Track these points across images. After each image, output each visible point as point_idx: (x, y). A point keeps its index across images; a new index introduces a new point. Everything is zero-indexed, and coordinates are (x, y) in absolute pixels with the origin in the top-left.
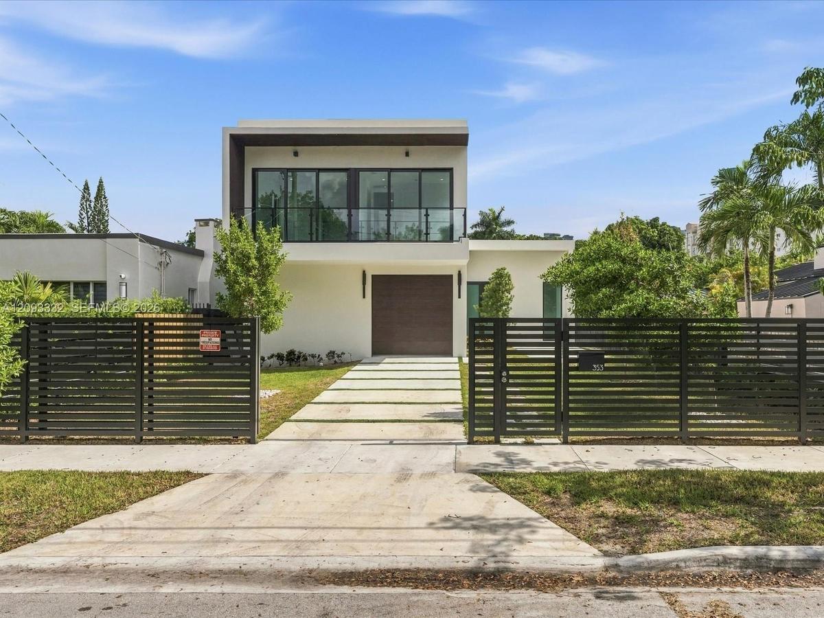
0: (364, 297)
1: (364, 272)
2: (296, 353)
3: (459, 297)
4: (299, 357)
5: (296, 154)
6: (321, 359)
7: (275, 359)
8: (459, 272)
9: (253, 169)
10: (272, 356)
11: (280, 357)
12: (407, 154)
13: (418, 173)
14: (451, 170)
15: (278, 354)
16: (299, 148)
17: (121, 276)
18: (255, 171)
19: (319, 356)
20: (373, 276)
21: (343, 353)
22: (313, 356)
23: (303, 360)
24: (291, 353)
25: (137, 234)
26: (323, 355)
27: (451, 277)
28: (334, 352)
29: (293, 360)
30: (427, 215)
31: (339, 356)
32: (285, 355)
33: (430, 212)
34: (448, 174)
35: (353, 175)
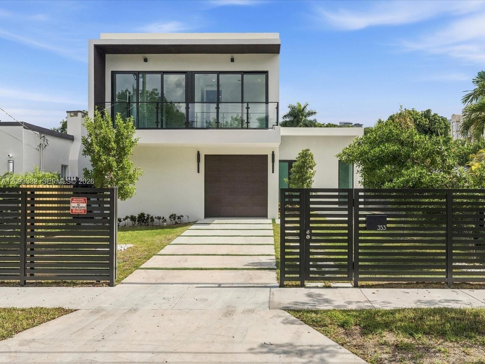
0: (198, 172)
1: (198, 152)
2: (146, 215)
3: (273, 172)
4: (148, 218)
5: (146, 60)
6: (165, 220)
7: (129, 220)
8: (273, 152)
9: (112, 72)
10: (127, 218)
11: (133, 218)
12: (232, 60)
13: (241, 75)
14: (266, 73)
15: (132, 216)
16: (148, 56)
17: (9, 155)
18: (114, 73)
19: (163, 218)
20: (205, 156)
21: (182, 216)
22: (159, 218)
23: (151, 221)
24: (142, 216)
25: (22, 123)
26: (167, 217)
27: (266, 156)
28: (175, 215)
29: (143, 221)
30: (248, 108)
31: (179, 218)
32: (137, 218)
33: (250, 105)
34: (264, 76)
35: (190, 76)
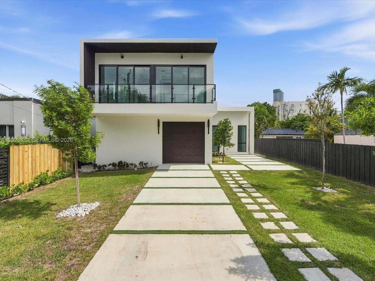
0: (159, 133)
1: (159, 120)
2: (123, 163)
3: (209, 133)
4: (124, 165)
5: (122, 57)
6: (136, 166)
7: (111, 166)
8: (209, 120)
9: (99, 65)
10: (110, 165)
11: (114, 165)
12: (182, 57)
13: (187, 68)
14: (205, 66)
15: (113, 163)
16: (124, 54)
17: (21, 122)
19: (135, 164)
20: (163, 123)
21: (147, 163)
22: (132, 164)
23: (127, 167)
24: (120, 163)
25: (31, 99)
26: (137, 164)
27: (204, 123)
28: (143, 162)
29: (121, 167)
30: (194, 88)
31: (145, 164)
32: (117, 164)
33: (195, 86)
34: (203, 69)
35: (153, 68)
